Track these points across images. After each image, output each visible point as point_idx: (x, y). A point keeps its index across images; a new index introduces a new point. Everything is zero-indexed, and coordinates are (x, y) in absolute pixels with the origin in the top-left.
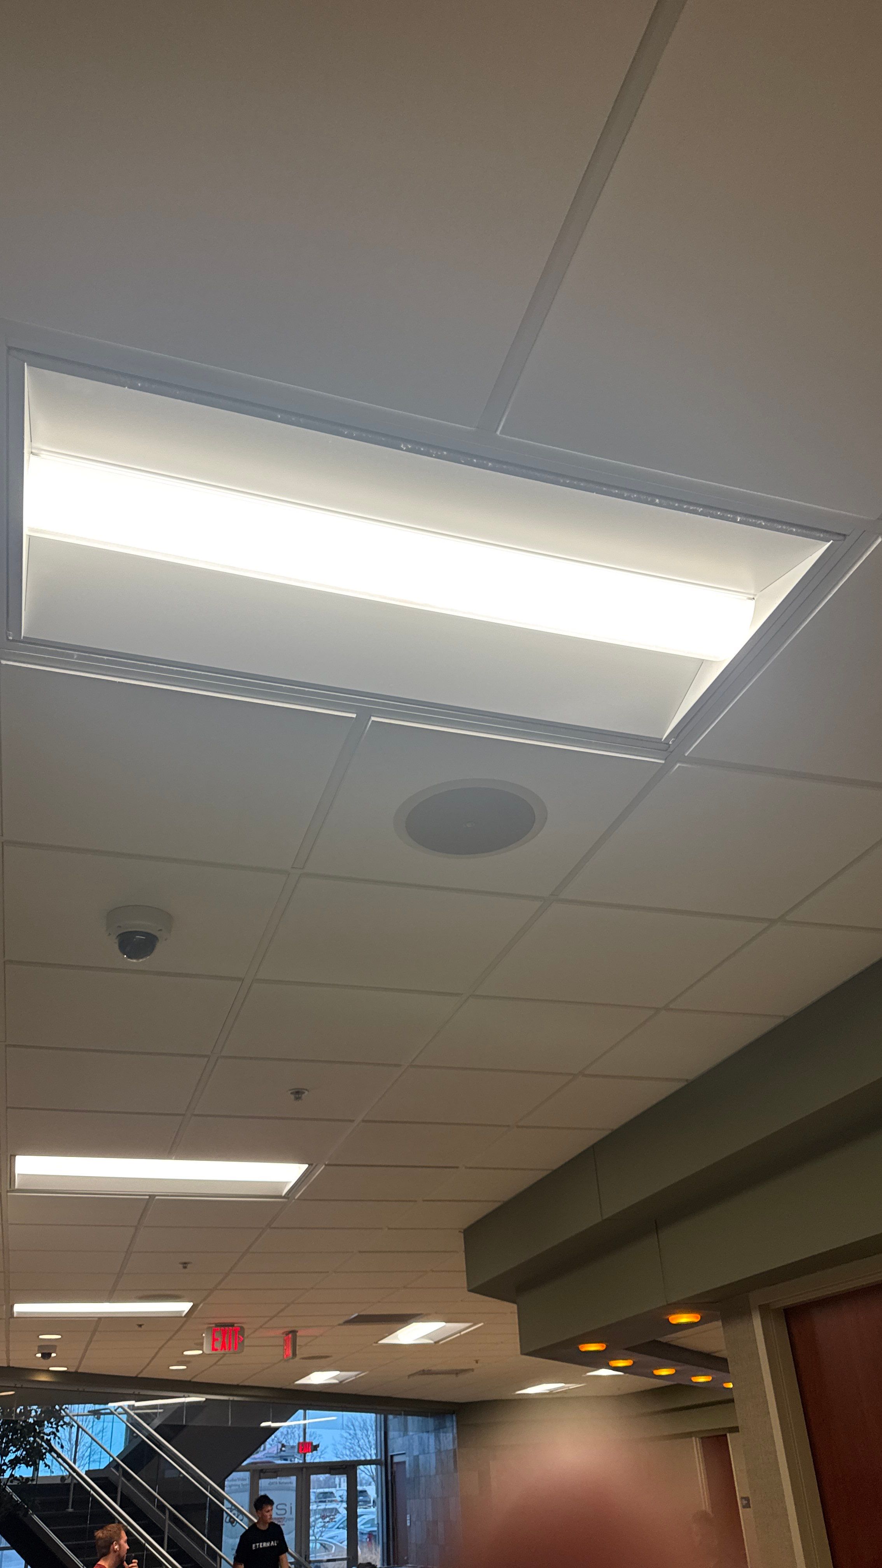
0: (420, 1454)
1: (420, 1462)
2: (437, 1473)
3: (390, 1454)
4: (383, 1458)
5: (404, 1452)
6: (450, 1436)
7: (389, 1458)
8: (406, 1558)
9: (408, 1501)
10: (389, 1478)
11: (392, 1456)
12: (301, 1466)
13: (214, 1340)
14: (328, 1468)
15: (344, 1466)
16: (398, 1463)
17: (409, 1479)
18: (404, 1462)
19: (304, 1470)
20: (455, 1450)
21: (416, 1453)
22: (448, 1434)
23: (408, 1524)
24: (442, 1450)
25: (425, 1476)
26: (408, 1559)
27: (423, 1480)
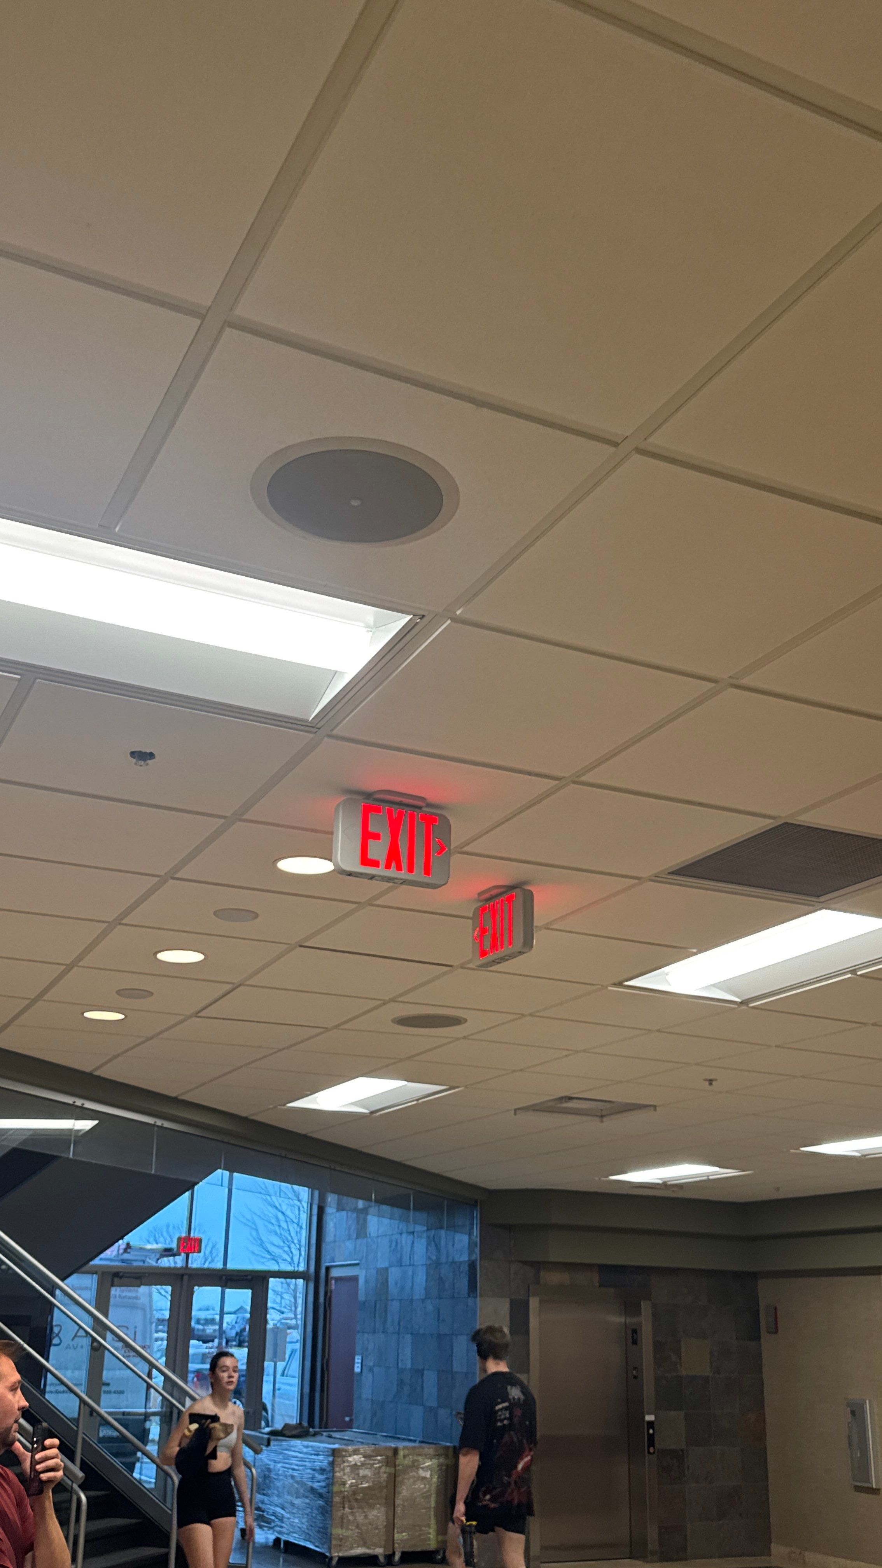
0: (390, 1266)
1: (390, 1280)
2: (428, 1296)
3: (325, 1264)
4: (312, 1269)
5: (357, 1262)
6: (462, 1240)
7: (323, 1272)
8: (347, 1419)
9: (358, 1336)
10: (321, 1299)
11: (328, 1269)
12: (180, 1272)
13: (367, 836)
14: (224, 1278)
15: (250, 1277)
16: (338, 1279)
17: (364, 1303)
18: (354, 1279)
19: (186, 1278)
20: (472, 1266)
21: (382, 1264)
22: (458, 1236)
23: (357, 1369)
24: (443, 1259)
25: (401, 1300)
26: (351, 1420)
27: (395, 1306)
